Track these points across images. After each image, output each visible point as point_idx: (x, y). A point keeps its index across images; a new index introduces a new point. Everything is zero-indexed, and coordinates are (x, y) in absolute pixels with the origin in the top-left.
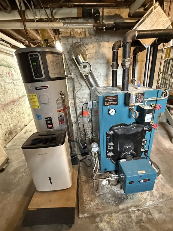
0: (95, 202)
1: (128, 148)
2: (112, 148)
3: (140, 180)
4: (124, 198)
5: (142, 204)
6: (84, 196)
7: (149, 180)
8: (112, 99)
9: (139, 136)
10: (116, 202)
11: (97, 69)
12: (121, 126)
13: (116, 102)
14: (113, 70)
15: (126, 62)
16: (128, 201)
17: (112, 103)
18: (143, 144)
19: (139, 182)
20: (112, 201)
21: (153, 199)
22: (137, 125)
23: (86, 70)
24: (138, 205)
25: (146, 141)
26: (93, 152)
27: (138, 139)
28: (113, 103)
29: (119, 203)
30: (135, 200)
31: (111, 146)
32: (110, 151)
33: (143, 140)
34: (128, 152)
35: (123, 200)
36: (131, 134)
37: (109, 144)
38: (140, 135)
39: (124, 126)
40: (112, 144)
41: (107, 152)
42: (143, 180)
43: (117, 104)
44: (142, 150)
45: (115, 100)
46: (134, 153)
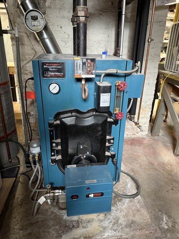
0: (26, 231)
1: (81, 147)
2: (59, 148)
3: (89, 194)
4: (73, 226)
5: (97, 234)
6: (12, 223)
7: (102, 194)
8: (55, 68)
9: (99, 131)
10: (60, 232)
11: (63, 28)
12: (72, 114)
13: (62, 74)
14: (74, 27)
15: (79, 12)
16: (78, 230)
17: (55, 75)
18: (107, 144)
19: (88, 196)
20: (53, 230)
21: (115, 228)
22: (97, 113)
23: (36, 24)
24: (91, 236)
25: (113, 139)
26: (32, 154)
27: (97, 135)
28: (57, 74)
29: (64, 234)
30: (88, 229)
31: (57, 144)
32: (58, 152)
33: (108, 137)
34: (83, 154)
35: (71, 229)
36: (87, 126)
37: (54, 141)
38: (100, 129)
39: (77, 113)
40: (59, 141)
41: (53, 154)
42: (93, 195)
43: (64, 76)
44: (107, 154)
45: (59, 71)
46: (92, 157)
